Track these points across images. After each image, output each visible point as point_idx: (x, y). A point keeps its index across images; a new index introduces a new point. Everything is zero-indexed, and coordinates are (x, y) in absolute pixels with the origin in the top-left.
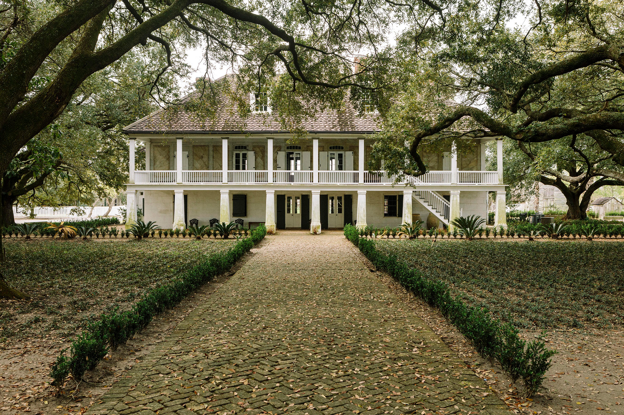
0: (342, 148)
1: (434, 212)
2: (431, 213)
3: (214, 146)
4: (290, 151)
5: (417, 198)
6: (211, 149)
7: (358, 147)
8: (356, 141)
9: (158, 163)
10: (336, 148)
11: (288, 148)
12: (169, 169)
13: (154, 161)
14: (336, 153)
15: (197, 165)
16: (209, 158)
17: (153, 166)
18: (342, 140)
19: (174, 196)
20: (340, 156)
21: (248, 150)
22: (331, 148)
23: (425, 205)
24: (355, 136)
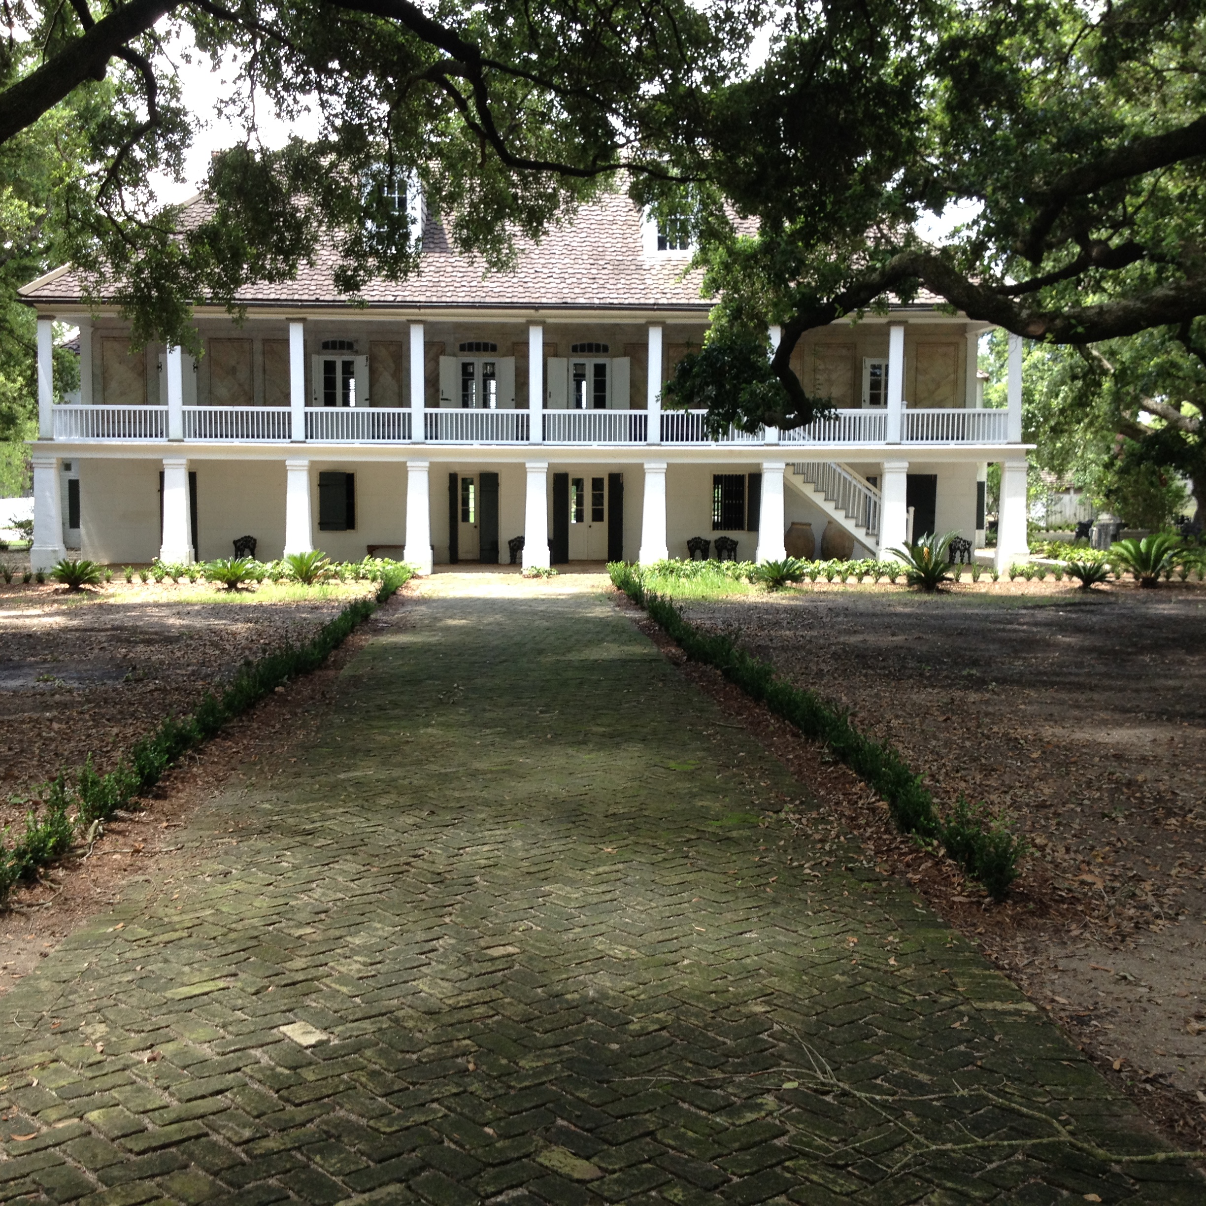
0: (606, 349)
1: (839, 516)
2: (831, 522)
3: (265, 341)
5: (798, 481)
6: (258, 346)
7: (645, 347)
8: (642, 332)
9: (113, 385)
10: (590, 350)
11: (462, 349)
12: (145, 402)
13: (104, 378)
14: (590, 363)
15: (222, 392)
16: (252, 372)
17: (101, 394)
18: (604, 327)
19: (162, 475)
20: (600, 370)
21: (357, 353)
22: (575, 349)
23: (818, 499)
24: (640, 317)
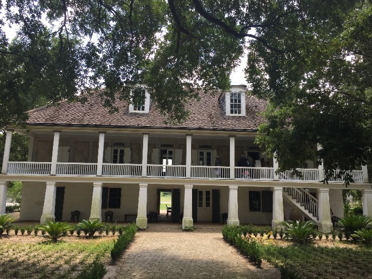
1: (302, 209)
3: (94, 143)
4: (164, 148)
5: (286, 195)
6: (91, 144)
9: (39, 157)
10: (205, 148)
11: (162, 146)
13: (36, 154)
15: (77, 159)
16: (88, 153)
20: (209, 154)
21: (125, 147)
22: (200, 147)
23: (294, 202)
24: (227, 134)
